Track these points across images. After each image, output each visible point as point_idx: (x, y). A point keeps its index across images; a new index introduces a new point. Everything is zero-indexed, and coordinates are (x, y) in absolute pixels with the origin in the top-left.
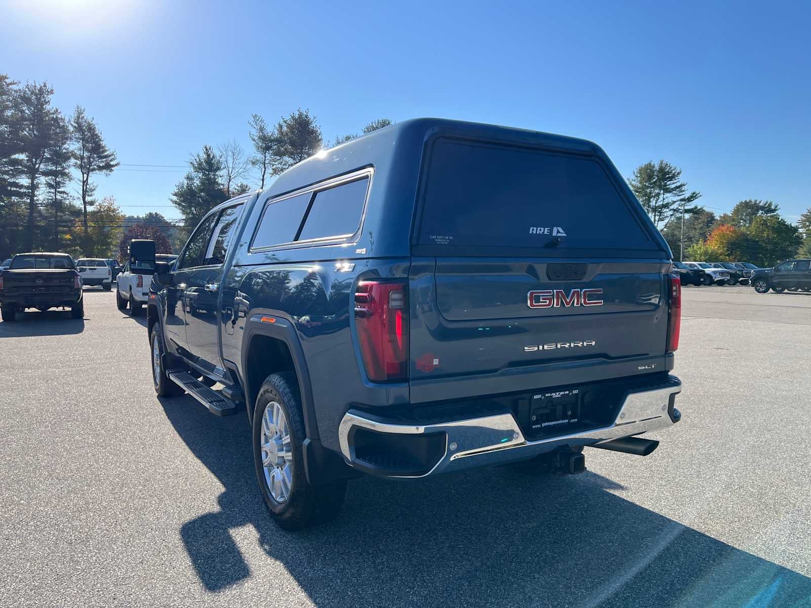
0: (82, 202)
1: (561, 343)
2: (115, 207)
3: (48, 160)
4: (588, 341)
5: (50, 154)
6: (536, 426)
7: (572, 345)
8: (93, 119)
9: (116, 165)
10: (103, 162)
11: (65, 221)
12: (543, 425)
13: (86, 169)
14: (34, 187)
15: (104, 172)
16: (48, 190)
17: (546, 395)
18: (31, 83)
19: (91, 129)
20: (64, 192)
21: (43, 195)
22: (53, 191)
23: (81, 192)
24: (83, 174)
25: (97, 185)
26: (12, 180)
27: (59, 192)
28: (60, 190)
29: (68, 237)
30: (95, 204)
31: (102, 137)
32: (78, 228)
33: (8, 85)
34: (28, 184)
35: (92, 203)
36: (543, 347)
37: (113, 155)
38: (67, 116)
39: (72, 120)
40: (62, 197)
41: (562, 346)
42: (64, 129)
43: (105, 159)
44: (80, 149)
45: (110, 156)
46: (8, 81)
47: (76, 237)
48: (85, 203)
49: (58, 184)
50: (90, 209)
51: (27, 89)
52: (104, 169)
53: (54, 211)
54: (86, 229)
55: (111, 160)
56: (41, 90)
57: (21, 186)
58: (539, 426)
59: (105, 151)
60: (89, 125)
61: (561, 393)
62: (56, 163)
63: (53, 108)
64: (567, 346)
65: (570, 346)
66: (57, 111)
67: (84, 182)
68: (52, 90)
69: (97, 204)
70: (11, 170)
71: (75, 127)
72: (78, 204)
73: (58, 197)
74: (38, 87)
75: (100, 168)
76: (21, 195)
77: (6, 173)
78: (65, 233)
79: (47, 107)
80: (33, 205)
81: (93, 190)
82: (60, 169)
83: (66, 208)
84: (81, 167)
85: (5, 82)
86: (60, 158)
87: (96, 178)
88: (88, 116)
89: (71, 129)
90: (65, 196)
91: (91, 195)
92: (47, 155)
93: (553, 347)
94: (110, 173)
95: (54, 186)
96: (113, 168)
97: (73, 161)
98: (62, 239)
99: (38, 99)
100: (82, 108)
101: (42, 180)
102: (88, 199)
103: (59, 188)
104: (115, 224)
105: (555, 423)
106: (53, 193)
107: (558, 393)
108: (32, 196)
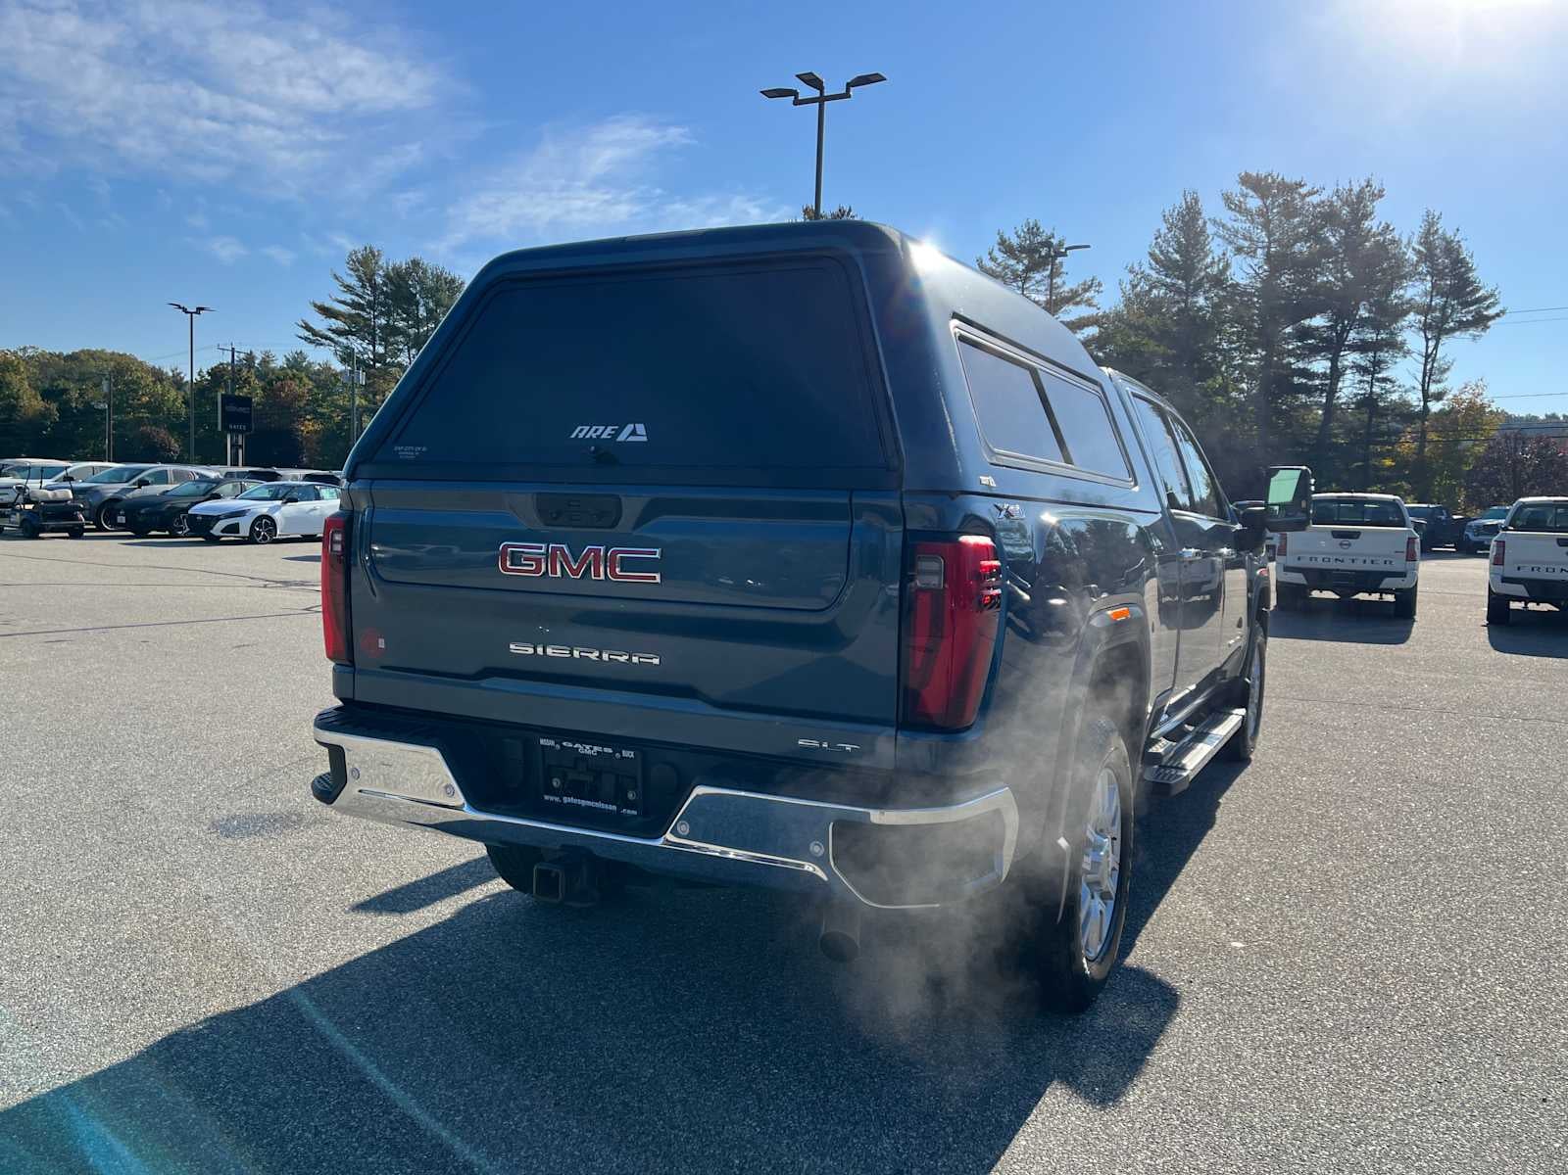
0: (1421, 396)
1: (581, 649)
2: (1486, 401)
3: (1364, 322)
4: (641, 655)
5: (1370, 312)
6: (552, 798)
7: (605, 656)
8: (1458, 230)
9: (1498, 315)
10: (1471, 312)
11: (1383, 434)
12: (566, 800)
13: (1436, 329)
14: (1336, 374)
15: (1471, 332)
16: (1358, 377)
17: (564, 744)
18: (1344, 185)
19: (1451, 250)
20: (1385, 380)
21: (1349, 388)
22: (1368, 378)
23: (1420, 377)
24: (1427, 340)
25: (1454, 360)
26: (1301, 365)
27: (1378, 380)
28: (1380, 376)
29: (1388, 462)
30: (1445, 398)
31: (1473, 262)
32: (1407, 446)
33: (1303, 197)
34: (1323, 370)
35: (1439, 397)
36: (544, 651)
37: (1492, 295)
38: (1407, 233)
39: (1415, 239)
40: (1382, 389)
41: (582, 654)
42: (1400, 261)
43: (1475, 307)
44: (1426, 294)
45: (1486, 298)
46: (1303, 191)
47: (1402, 463)
48: (1426, 396)
49: (1377, 364)
50: (1435, 407)
51: (1335, 198)
52: (1472, 326)
53: (1366, 416)
54: (1422, 447)
55: (1488, 307)
56: (1360, 196)
57: (1312, 376)
58: (557, 799)
59: (1477, 290)
60: (1449, 242)
61: (596, 748)
62: (1377, 328)
63: (1380, 223)
64: (594, 656)
65: (600, 656)
66: (1388, 227)
67: (1427, 356)
68: (1381, 191)
69: (1451, 397)
70: (1298, 347)
71: (1419, 252)
72: (1415, 399)
73: (1376, 389)
74: (1356, 189)
75: (1463, 326)
76: (1309, 391)
77: (1291, 353)
78: (1383, 455)
79: (1371, 225)
80: (1330, 408)
81: (1445, 371)
82: (1384, 336)
83: (1388, 410)
84: (1426, 327)
85: (1300, 194)
86: (1388, 315)
87: (1452, 347)
88: (1446, 228)
89: (1412, 256)
90: (1388, 386)
91: (1439, 382)
92: (1363, 313)
93: (566, 653)
94: (1483, 333)
95: (1372, 370)
96: (1490, 323)
97: (1411, 317)
98: (1377, 468)
99: (1354, 212)
100: (1437, 214)
101: (1350, 358)
102: (1433, 388)
103: (1379, 372)
104: (1482, 435)
105: (589, 803)
106: (1368, 382)
107: (588, 747)
108: (1332, 391)
